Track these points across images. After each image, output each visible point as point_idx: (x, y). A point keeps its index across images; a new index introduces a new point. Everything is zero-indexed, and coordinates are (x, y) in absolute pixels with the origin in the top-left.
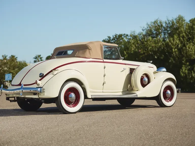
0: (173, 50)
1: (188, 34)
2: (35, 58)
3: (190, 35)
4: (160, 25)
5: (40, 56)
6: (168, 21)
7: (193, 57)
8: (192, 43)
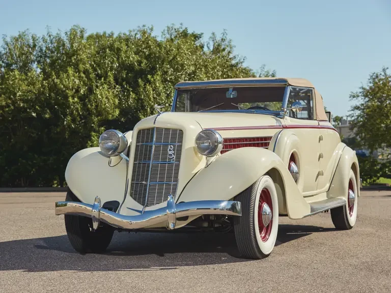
0: (70, 99)
1: (95, 65)
3: (99, 69)
4: (32, 44)
6: (50, 36)
7: (113, 116)
8: (106, 86)
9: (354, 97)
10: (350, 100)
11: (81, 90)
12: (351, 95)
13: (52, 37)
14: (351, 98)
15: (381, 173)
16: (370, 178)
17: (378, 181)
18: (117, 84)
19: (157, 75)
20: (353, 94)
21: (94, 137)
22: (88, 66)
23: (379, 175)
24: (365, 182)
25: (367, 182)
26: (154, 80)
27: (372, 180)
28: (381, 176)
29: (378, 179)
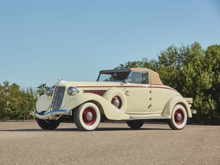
0: (187, 79)
1: (203, 62)
2: (39, 88)
3: (205, 64)
4: (175, 52)
5: (45, 84)
7: (208, 87)
8: (207, 72)
13: (184, 48)
18: (213, 71)
21: (197, 98)
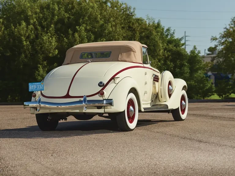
7: (53, 54)
9: (214, 40)
10: (211, 42)
11: (31, 36)
12: (212, 38)
14: (212, 41)
15: (232, 91)
16: (225, 94)
17: (230, 96)
19: (83, 26)
20: (213, 38)
21: (40, 68)
22: (35, 20)
23: (230, 92)
24: (221, 97)
25: (223, 97)
26: (80, 29)
27: (226, 95)
28: (232, 93)
29: (230, 95)
